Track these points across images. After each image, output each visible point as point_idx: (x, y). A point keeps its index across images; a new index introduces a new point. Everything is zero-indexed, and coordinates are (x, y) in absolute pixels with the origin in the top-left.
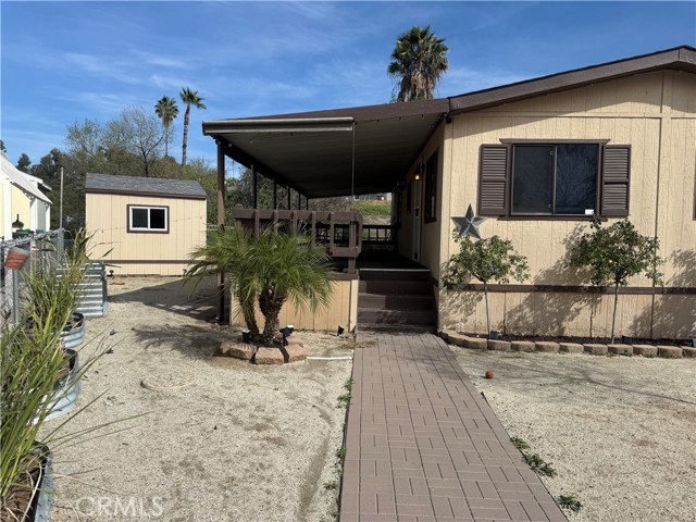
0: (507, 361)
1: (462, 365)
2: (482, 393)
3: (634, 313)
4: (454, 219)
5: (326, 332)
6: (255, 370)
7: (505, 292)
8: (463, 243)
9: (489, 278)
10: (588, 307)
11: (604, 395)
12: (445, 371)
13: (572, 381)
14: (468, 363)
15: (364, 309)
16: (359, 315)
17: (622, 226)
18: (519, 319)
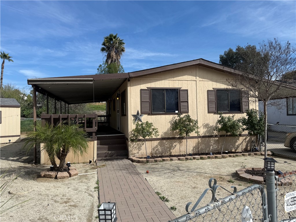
0: (153, 166)
1: (138, 169)
2: (146, 179)
3: (193, 145)
4: (133, 115)
5: (84, 163)
6: (57, 182)
7: (151, 141)
8: (136, 125)
9: (146, 136)
10: (179, 144)
11: (184, 174)
12: (132, 173)
13: (174, 170)
14: (141, 169)
15: (99, 152)
16: (98, 154)
17: (187, 116)
18: (156, 150)
